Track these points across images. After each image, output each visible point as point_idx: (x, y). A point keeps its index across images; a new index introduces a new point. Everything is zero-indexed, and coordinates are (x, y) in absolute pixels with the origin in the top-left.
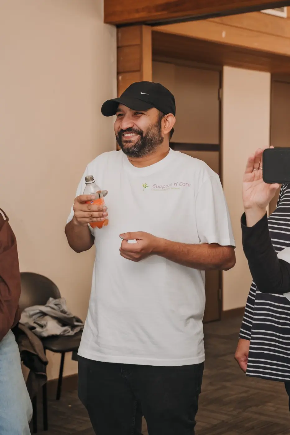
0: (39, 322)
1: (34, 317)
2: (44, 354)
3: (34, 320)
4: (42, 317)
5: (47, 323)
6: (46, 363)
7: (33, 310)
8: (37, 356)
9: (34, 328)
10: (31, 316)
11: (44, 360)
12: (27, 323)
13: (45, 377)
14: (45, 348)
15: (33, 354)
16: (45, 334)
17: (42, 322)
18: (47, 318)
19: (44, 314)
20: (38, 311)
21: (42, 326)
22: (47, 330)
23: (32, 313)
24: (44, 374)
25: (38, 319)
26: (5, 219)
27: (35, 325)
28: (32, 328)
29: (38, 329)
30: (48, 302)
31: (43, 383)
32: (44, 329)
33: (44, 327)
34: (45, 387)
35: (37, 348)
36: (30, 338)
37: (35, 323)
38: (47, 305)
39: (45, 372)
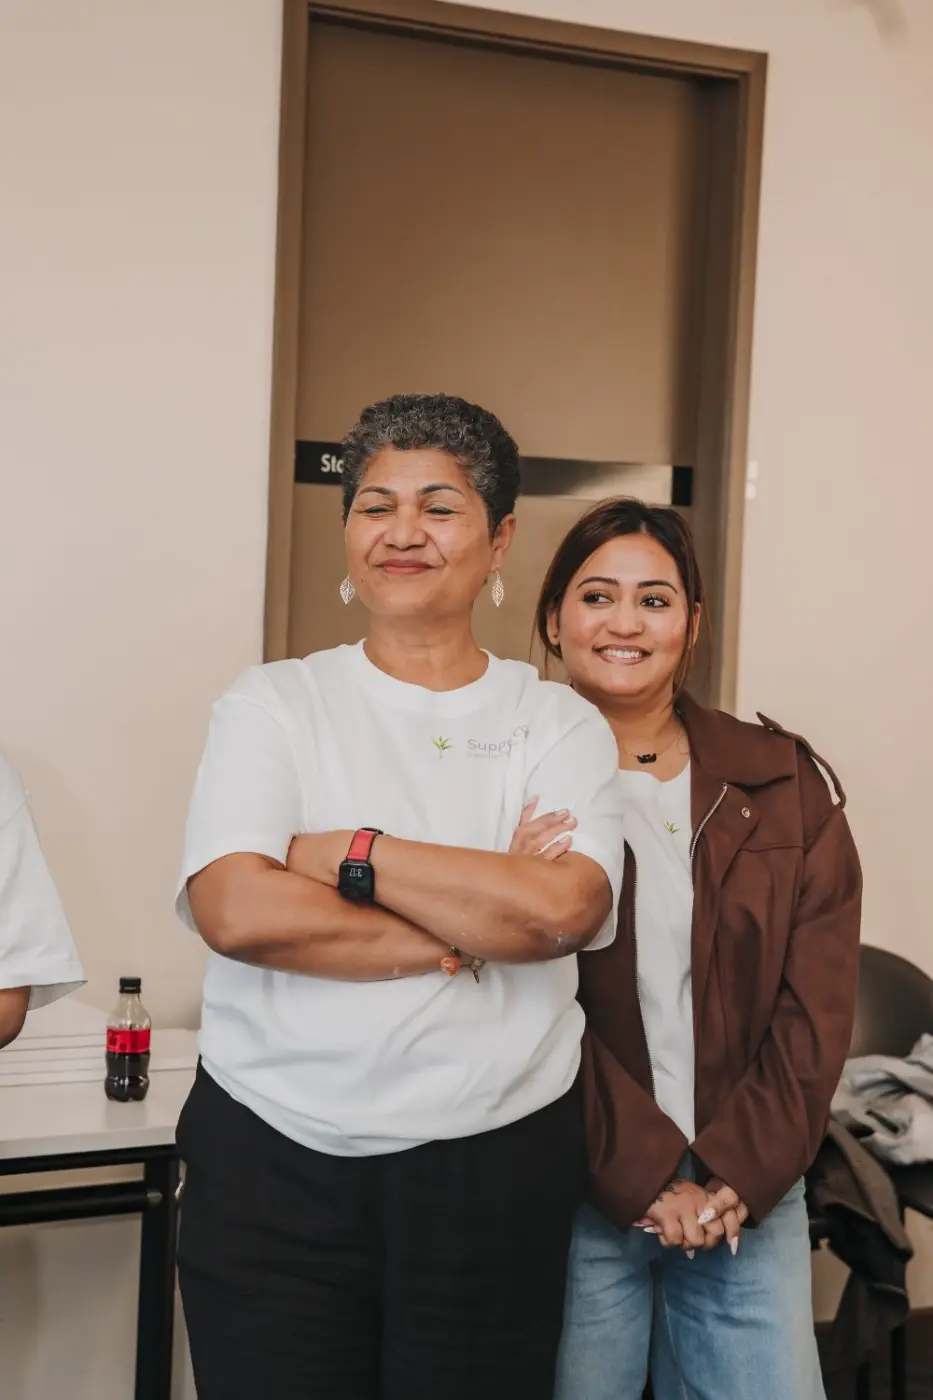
0: (884, 1114)
1: (868, 1093)
2: (899, 1223)
3: (869, 1103)
4: (896, 1096)
5: (911, 1120)
6: (906, 1255)
7: (865, 1072)
8: (877, 1227)
9: (868, 1131)
10: (859, 1090)
11: (901, 1244)
12: (844, 1113)
13: (902, 1301)
14: (904, 1202)
15: (863, 1220)
16: (905, 1156)
17: (895, 1115)
18: (912, 1100)
19: (900, 1088)
20: (881, 1076)
21: (893, 1128)
22: (910, 1143)
23: (862, 1079)
24: (899, 1290)
25: (881, 1102)
26: (836, 800)
27: (870, 1122)
28: (860, 1132)
29: (881, 1137)
30: (916, 1049)
31: (893, 1322)
32: (902, 1140)
33: (902, 1130)
34: (898, 1335)
35: (876, 1202)
36: (855, 1163)
37: (869, 1113)
38: (914, 1057)
39: (902, 1284)
